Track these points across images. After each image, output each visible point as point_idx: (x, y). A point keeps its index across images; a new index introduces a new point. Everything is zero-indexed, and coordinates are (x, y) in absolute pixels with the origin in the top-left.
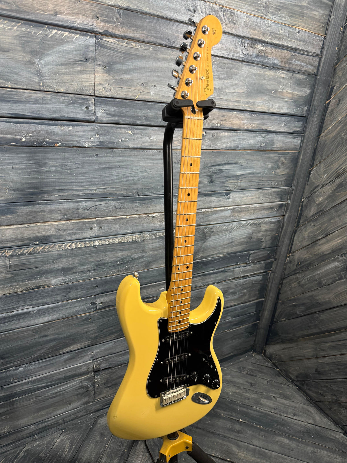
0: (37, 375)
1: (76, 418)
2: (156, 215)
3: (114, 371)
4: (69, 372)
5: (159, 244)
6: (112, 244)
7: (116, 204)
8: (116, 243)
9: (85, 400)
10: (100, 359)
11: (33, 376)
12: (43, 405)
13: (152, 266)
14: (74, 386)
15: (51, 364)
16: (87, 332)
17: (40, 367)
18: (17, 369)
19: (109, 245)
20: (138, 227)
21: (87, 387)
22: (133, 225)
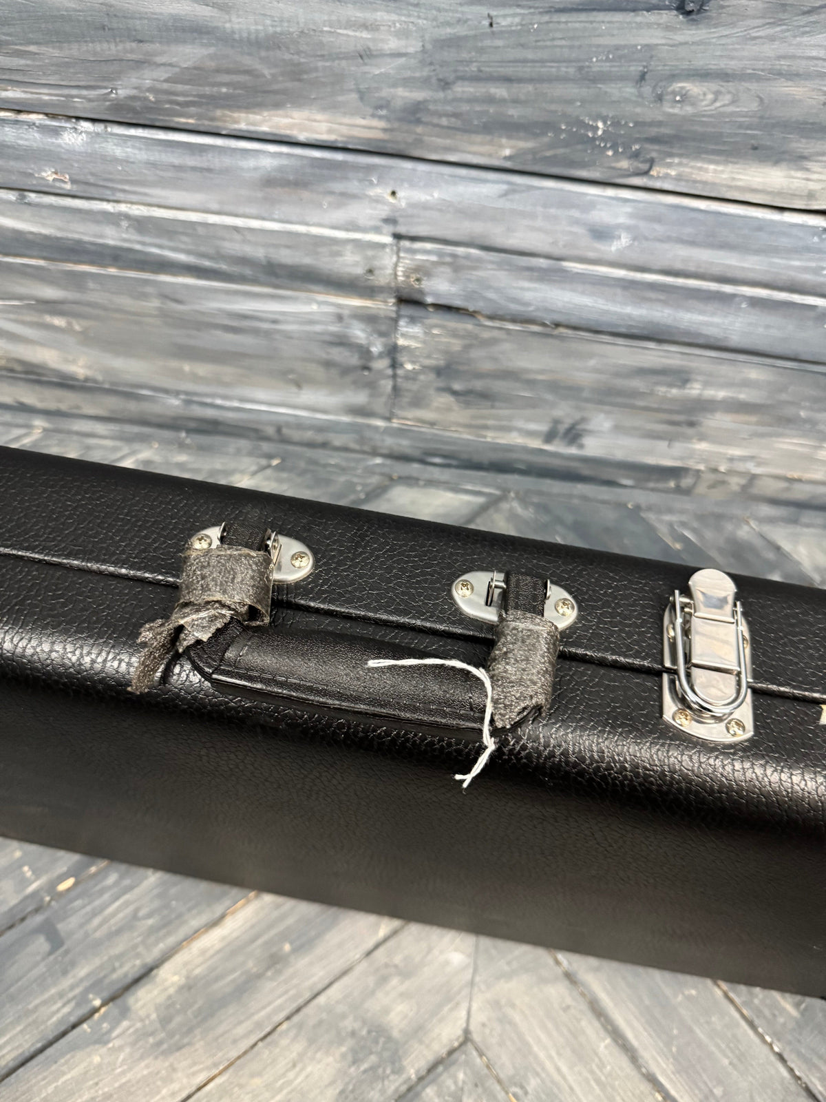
0: (149, 200)
1: (324, 445)
3: (486, 335)
4: (288, 247)
9: (360, 398)
10: (428, 246)
11: (134, 198)
12: (192, 342)
14: (312, 322)
15: (201, 170)
16: (365, 55)
17: (153, 165)
18: (56, 132)
21: (365, 352)
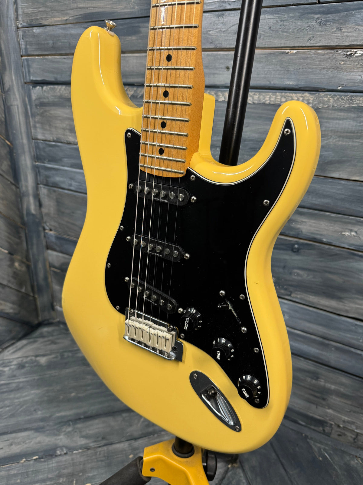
2: (356, 53)
5: (355, 123)
6: (258, 104)
7: (272, 21)
8: (264, 104)
13: (334, 171)
19: (253, 106)
20: (311, 76)
22: (301, 70)
